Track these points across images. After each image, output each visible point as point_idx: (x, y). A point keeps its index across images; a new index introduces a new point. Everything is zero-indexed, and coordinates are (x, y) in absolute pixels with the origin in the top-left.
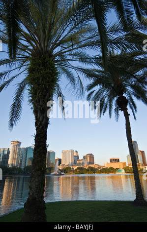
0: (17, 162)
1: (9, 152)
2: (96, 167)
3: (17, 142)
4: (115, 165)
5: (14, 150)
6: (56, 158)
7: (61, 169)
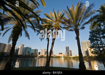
0: (22, 53)
1: (19, 49)
2: (53, 56)
3: (23, 45)
4: (60, 55)
5: (21, 48)
6: (38, 52)
7: (40, 56)
